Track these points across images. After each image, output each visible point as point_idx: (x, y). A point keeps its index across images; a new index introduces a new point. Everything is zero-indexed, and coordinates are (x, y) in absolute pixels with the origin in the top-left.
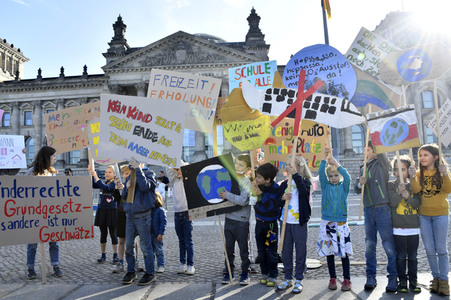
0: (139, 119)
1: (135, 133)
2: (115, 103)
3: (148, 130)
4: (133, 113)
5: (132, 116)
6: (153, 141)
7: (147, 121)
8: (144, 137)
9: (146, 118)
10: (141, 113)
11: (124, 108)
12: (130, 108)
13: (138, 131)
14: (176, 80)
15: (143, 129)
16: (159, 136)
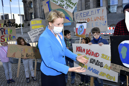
0: (92, 55)
1: (91, 62)
2: (79, 47)
3: (97, 61)
4: (88, 52)
5: (88, 54)
6: (101, 67)
7: (96, 56)
8: (96, 64)
9: (96, 55)
10: (93, 52)
11: (84, 50)
12: (87, 50)
13: (92, 61)
14: (85, 13)
15: (95, 60)
16: (104, 64)
